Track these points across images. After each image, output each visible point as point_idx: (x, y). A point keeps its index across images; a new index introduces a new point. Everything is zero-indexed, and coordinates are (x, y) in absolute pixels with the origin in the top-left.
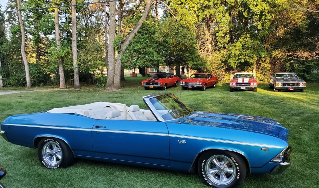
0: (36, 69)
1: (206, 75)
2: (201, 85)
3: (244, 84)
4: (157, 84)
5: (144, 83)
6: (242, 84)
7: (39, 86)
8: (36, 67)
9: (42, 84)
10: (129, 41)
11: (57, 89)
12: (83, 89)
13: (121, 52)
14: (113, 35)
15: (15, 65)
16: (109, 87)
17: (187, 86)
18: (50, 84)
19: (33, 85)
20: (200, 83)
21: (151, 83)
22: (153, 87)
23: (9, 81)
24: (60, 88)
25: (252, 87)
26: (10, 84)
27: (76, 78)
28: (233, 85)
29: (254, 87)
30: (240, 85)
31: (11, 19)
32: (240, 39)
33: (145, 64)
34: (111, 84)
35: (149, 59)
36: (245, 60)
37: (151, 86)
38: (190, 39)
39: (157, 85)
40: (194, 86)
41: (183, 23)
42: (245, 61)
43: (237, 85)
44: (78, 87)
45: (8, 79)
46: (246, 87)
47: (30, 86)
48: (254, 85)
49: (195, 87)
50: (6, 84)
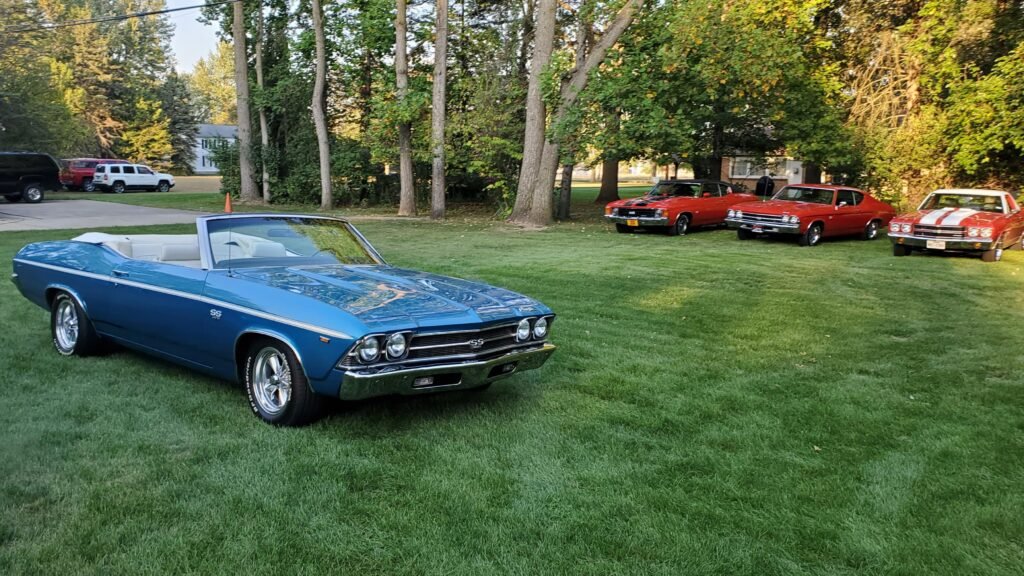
0: (353, 155)
1: (832, 192)
2: (796, 226)
3: (939, 231)
4: (651, 213)
5: (613, 208)
6: (934, 231)
7: (358, 205)
8: (352, 152)
9: (364, 202)
10: (587, 74)
11: (393, 218)
12: (451, 221)
13: (560, 108)
14: (543, 54)
15: (302, 143)
16: (519, 220)
17: (749, 225)
18: (387, 202)
19: (341, 201)
20: (795, 220)
21: (632, 210)
22: (636, 224)
23: (285, 187)
24: (400, 214)
25: (973, 244)
26: (286, 195)
27: (438, 187)
28: (900, 231)
29: (983, 244)
30: (926, 234)
31: (305, 14)
32: (1000, 64)
33: (620, 147)
34: (526, 210)
35: (635, 132)
36: (1007, 142)
37: (633, 222)
38: (771, 63)
39: (652, 219)
40: (771, 228)
41: (758, 11)
42: (1006, 146)
43: (916, 233)
44: (439, 215)
45: (282, 182)
46: (947, 243)
47: (329, 203)
48: (979, 236)
49: (775, 230)
50: (276, 194)
